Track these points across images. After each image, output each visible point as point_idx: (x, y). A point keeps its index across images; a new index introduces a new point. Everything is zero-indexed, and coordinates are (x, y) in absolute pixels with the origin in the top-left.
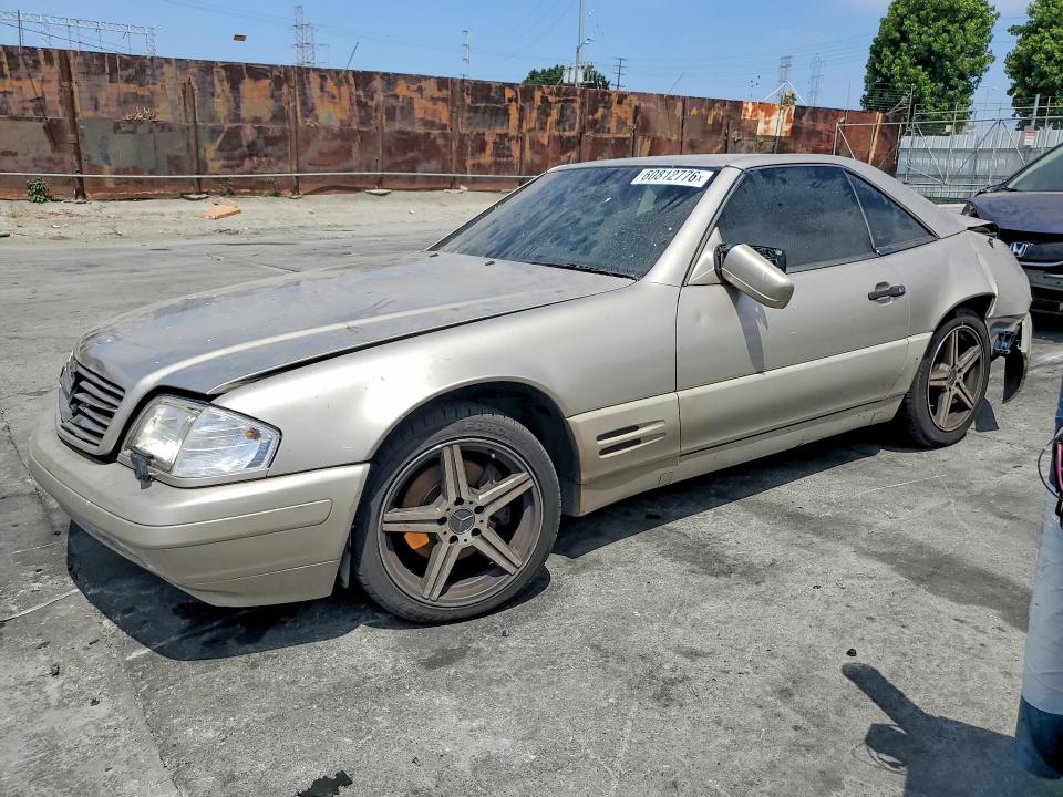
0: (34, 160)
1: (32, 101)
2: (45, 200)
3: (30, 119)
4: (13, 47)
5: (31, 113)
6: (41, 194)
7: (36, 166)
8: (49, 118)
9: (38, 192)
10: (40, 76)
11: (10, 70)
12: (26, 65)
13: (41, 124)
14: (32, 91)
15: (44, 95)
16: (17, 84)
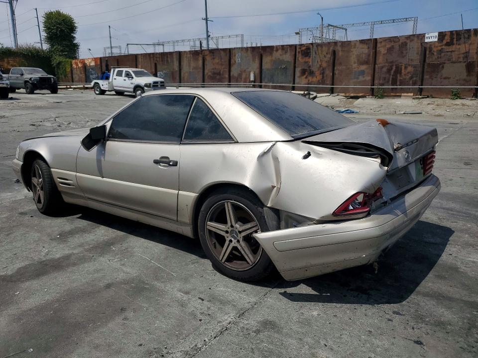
0: (457, 80)
1: (463, 54)
2: (457, 99)
3: (460, 62)
4: (460, 31)
5: (461, 60)
6: (457, 95)
7: (457, 83)
8: (469, 61)
9: (455, 95)
10: (470, 42)
11: (457, 41)
12: (464, 38)
13: (465, 64)
14: (464, 49)
15: (469, 50)
16: (458, 47)
